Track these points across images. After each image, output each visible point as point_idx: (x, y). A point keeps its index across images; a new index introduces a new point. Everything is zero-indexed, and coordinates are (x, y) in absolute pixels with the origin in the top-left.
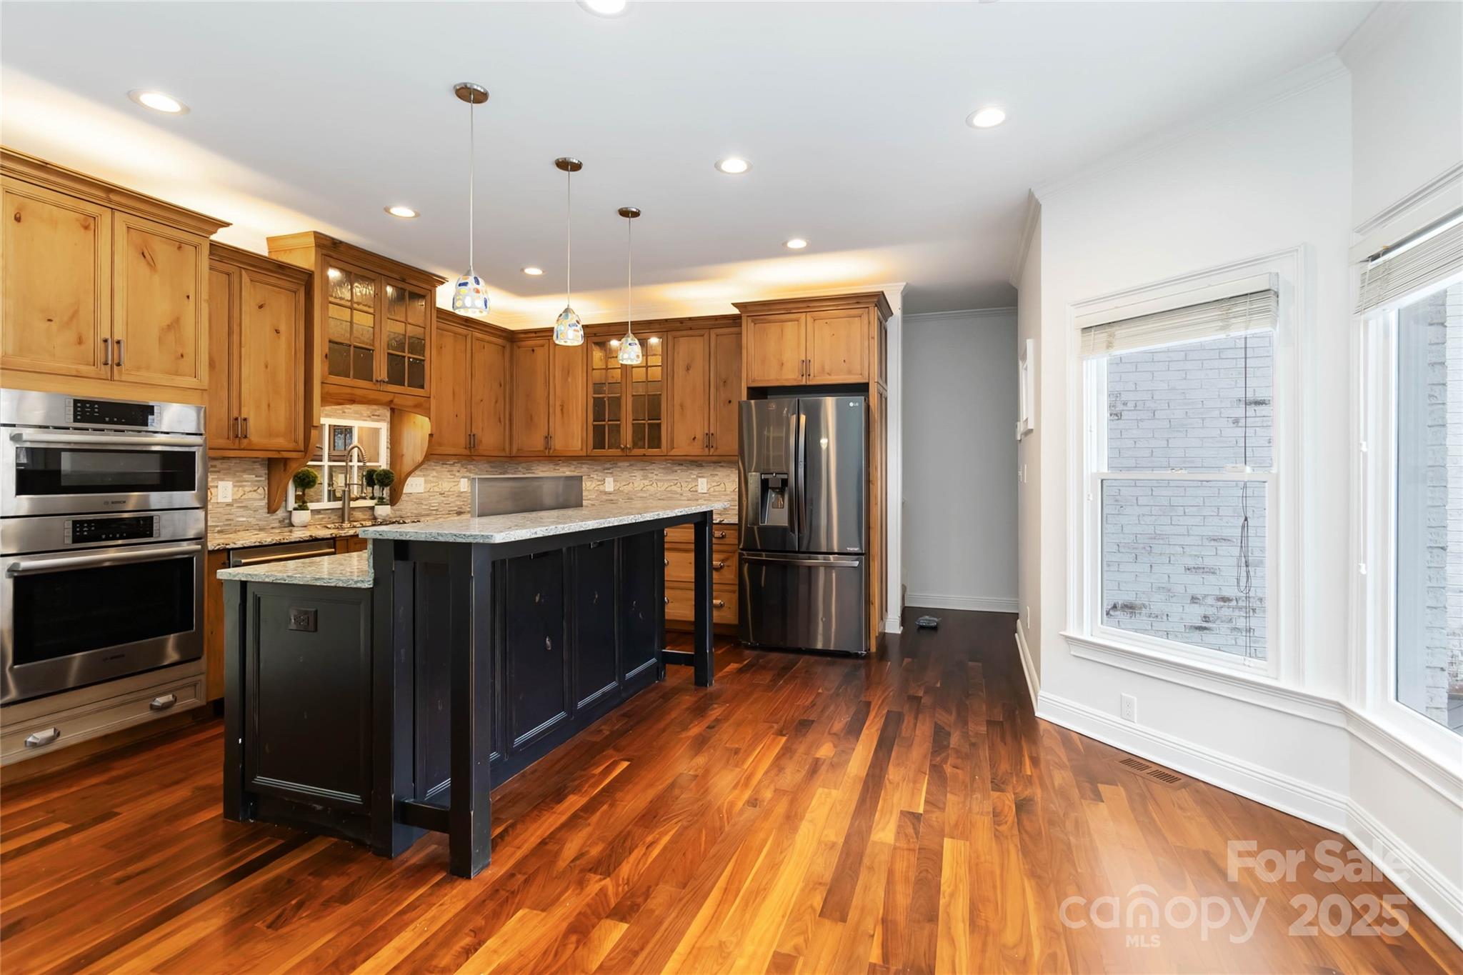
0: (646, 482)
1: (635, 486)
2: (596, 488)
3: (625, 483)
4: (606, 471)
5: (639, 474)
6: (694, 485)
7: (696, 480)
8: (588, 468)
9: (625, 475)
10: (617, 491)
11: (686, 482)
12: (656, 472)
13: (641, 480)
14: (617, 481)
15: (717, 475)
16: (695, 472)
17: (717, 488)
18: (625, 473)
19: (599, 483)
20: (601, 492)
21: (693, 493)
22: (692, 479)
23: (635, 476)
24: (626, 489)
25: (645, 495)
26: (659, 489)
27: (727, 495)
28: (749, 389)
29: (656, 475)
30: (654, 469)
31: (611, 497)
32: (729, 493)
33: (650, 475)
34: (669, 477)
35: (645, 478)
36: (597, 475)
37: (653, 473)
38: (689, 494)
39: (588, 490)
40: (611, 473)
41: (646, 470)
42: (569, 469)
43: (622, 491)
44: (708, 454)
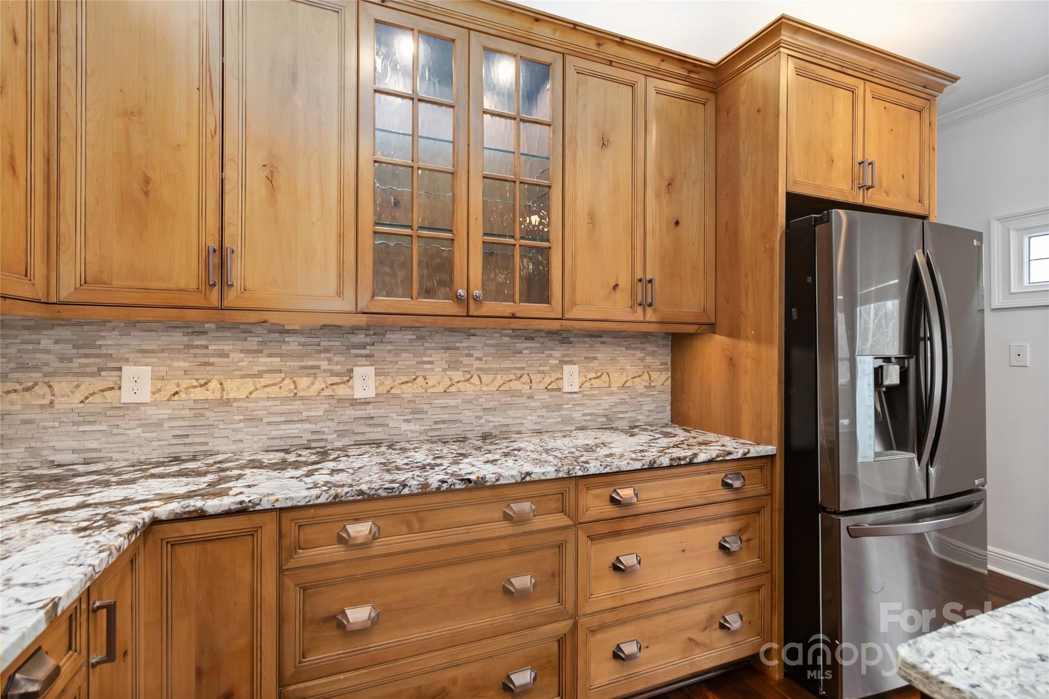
0: (457, 375)
1: (430, 384)
2: (328, 392)
3: (405, 379)
4: (353, 351)
5: (439, 358)
6: (554, 376)
7: (559, 368)
8: (303, 345)
9: (408, 358)
10: (385, 397)
11: (540, 372)
12: (477, 354)
13: (444, 370)
14: (386, 374)
15: (596, 358)
16: (557, 354)
17: (596, 383)
18: (404, 355)
19: (336, 379)
20: (339, 400)
21: (553, 393)
22: (552, 366)
23: (431, 363)
24: (408, 391)
25: (452, 402)
26: (485, 389)
27: (612, 394)
29: (480, 359)
30: (474, 348)
31: (370, 411)
32: (614, 389)
33: (466, 360)
34: (506, 364)
35: (453, 365)
36: (329, 360)
37: (471, 355)
38: (546, 396)
39: (302, 398)
40: (367, 356)
41: (458, 349)
42: (240, 345)
43: (396, 397)
44: (642, 319)
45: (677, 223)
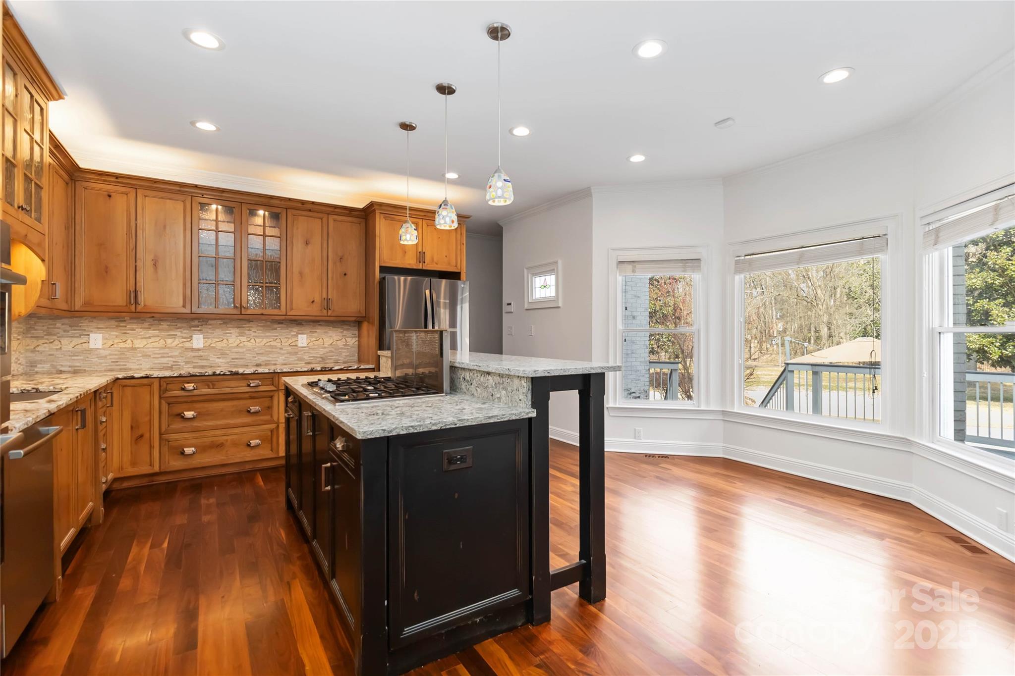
0: (243, 339)
1: (230, 342)
2: (181, 345)
3: (217, 340)
4: (193, 328)
5: (234, 332)
6: (294, 340)
7: (296, 336)
8: (168, 325)
9: (218, 332)
10: (209, 348)
11: (286, 338)
12: (253, 330)
13: (237, 336)
14: (208, 338)
15: (316, 332)
16: (295, 330)
17: (316, 343)
18: (217, 330)
19: (185, 340)
20: (186, 349)
21: (294, 347)
22: (292, 335)
23: (231, 333)
24: (219, 345)
25: (241, 350)
26: (257, 345)
27: (325, 348)
28: (381, 267)
29: (255, 332)
30: (251, 327)
31: (201, 353)
32: (326, 346)
33: (247, 332)
34: (268, 334)
35: (241, 335)
36: (181, 332)
37: (251, 330)
38: (289, 349)
39: (169, 348)
40: (199, 330)
41: (243, 327)
42: (140, 326)
43: (213, 348)
44: (326, 315)
45: (345, 274)
